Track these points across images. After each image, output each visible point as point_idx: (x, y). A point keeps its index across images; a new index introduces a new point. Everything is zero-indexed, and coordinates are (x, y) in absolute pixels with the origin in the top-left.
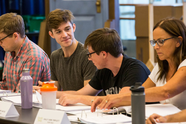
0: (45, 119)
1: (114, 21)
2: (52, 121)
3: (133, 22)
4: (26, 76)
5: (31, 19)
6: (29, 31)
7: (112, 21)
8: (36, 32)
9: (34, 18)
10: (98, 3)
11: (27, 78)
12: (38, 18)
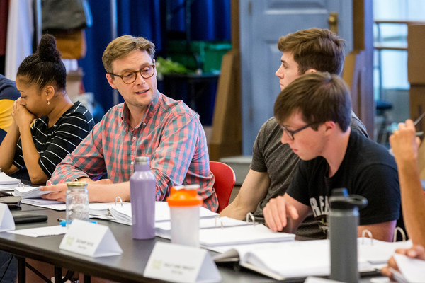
0: (167, 265)
1: (363, 53)
2: (181, 270)
3: (404, 55)
4: (141, 173)
5: (206, 49)
6: (203, 72)
7: (358, 53)
8: (216, 72)
9: (212, 47)
10: (332, 19)
11: (144, 175)
12: (220, 47)
